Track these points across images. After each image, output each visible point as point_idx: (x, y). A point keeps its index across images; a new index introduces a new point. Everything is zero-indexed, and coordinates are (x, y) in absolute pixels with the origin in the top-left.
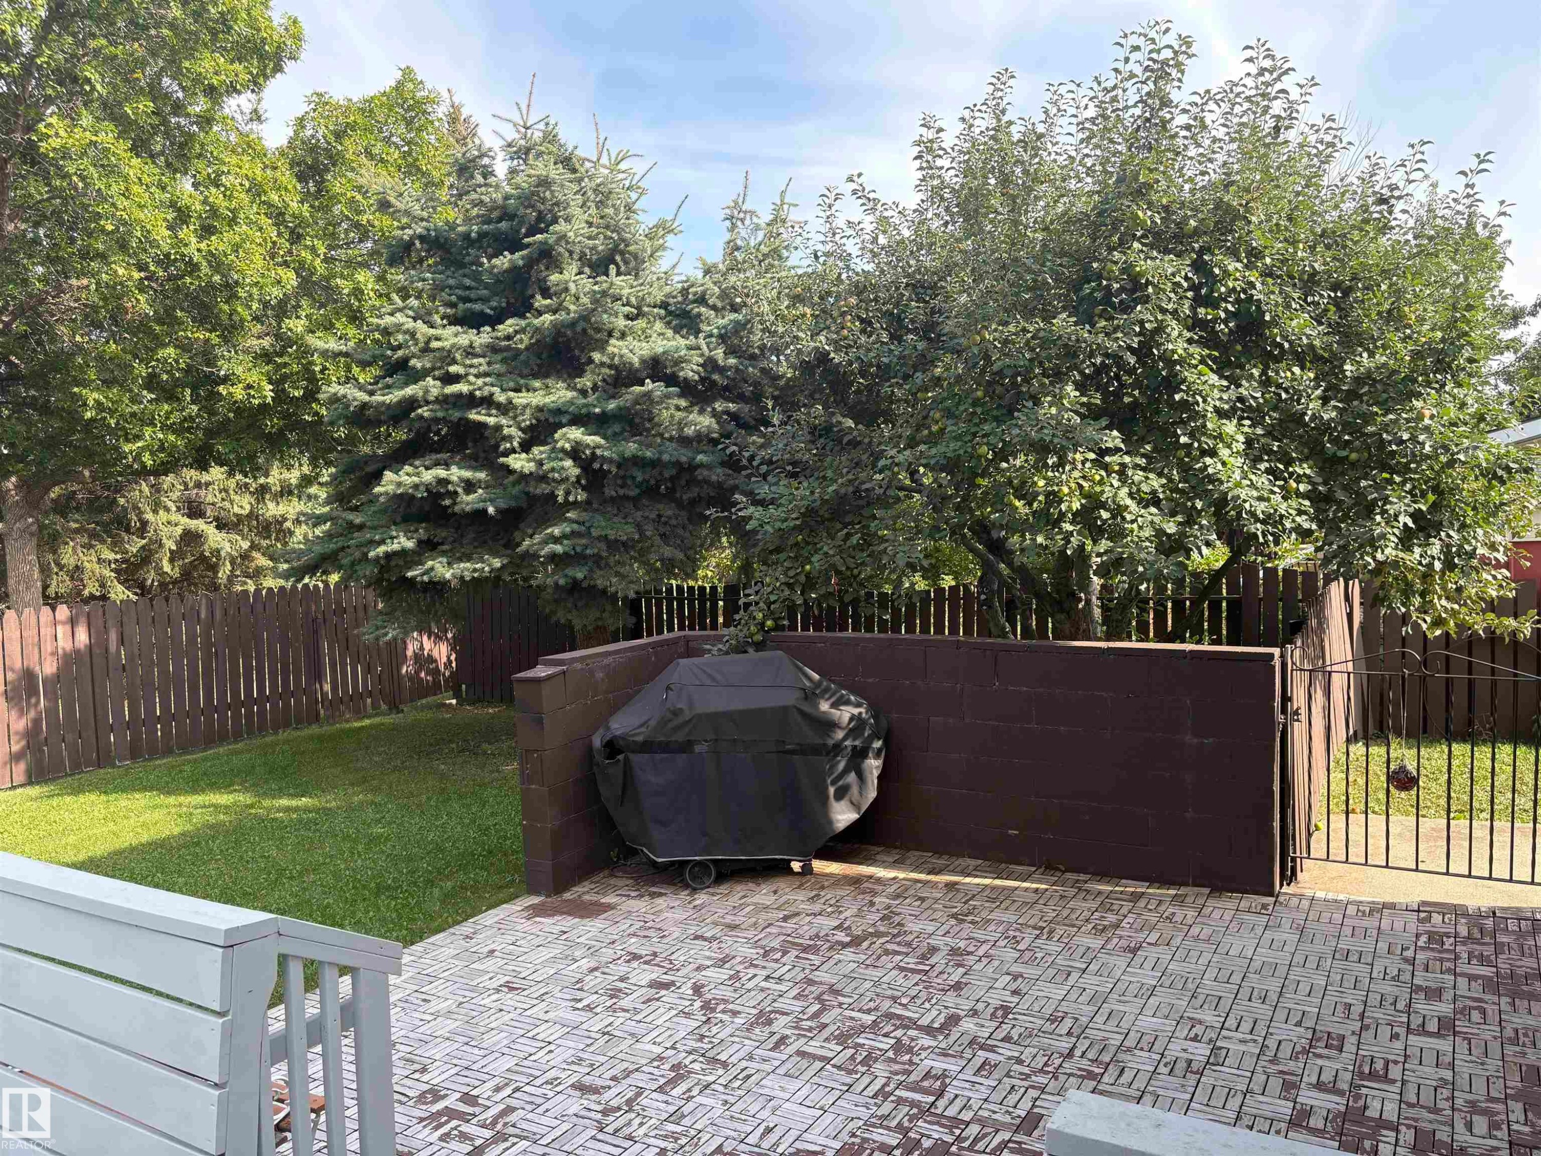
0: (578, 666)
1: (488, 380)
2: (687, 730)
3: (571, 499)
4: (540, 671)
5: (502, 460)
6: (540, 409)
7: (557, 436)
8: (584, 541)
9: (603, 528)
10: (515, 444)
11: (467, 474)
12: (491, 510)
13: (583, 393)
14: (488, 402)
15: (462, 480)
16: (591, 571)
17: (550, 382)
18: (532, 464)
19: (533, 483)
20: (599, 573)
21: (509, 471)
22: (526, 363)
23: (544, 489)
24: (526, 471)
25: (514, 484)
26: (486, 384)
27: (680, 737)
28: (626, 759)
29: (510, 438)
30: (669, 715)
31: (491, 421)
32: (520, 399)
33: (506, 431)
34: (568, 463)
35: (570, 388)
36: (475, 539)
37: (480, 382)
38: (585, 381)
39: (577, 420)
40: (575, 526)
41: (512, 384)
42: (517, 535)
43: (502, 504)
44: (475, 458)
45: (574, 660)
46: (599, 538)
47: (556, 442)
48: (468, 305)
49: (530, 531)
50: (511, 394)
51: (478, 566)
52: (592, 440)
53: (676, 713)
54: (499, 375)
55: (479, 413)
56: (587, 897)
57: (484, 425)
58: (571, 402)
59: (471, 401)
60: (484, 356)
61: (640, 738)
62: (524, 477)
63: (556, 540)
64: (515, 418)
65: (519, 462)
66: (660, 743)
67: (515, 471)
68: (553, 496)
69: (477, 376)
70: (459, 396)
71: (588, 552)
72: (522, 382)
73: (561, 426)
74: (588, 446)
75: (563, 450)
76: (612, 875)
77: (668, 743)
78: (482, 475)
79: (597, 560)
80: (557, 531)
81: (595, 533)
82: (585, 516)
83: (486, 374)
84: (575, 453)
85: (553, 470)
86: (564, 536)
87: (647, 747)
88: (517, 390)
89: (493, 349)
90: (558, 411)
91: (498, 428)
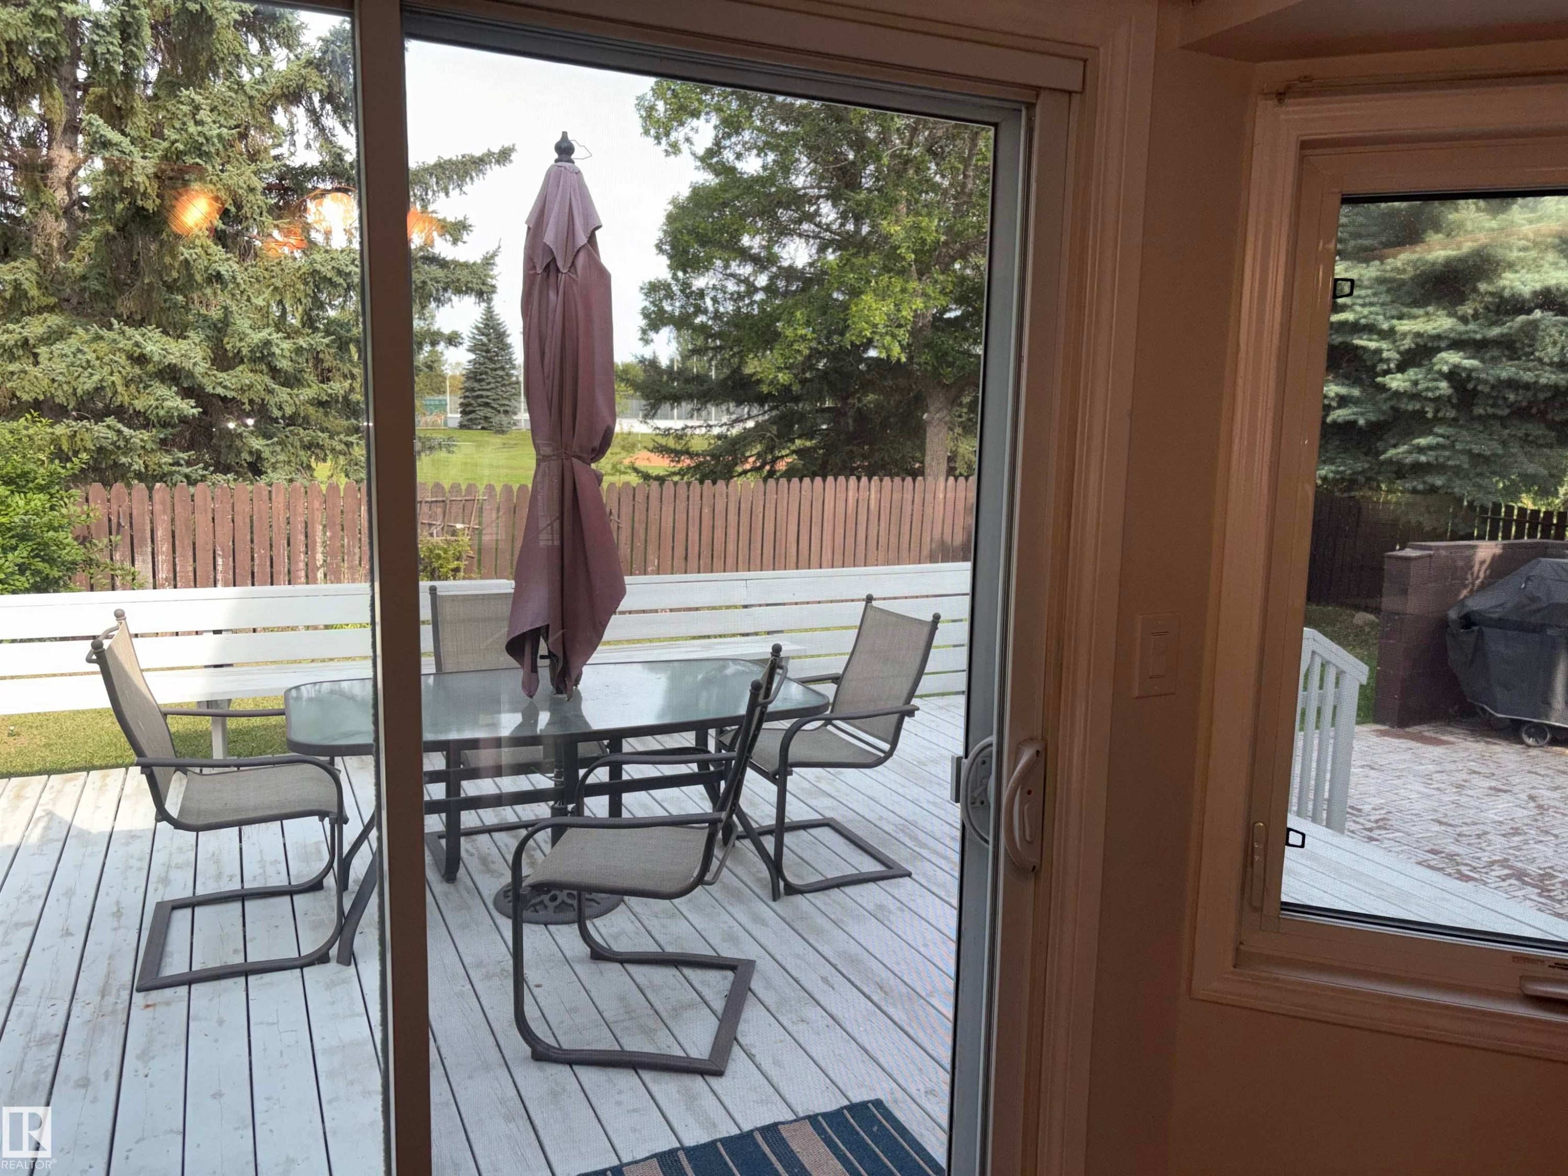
0: (1443, 553)
1: (1373, 309)
3: (1440, 415)
4: (1409, 552)
5: (1379, 379)
6: (1418, 335)
7: (1435, 360)
8: (1447, 453)
9: (1468, 442)
10: (1392, 365)
11: (1343, 390)
12: (1361, 422)
13: (1464, 320)
14: (1370, 329)
15: (1337, 395)
16: (1450, 480)
17: (1430, 309)
18: (1407, 384)
19: (1405, 400)
20: (1458, 482)
21: (1383, 388)
22: (1409, 293)
23: (1416, 406)
24: (1402, 390)
25: (1386, 400)
26: (1371, 313)
28: (1480, 631)
29: (1388, 361)
30: (1526, 601)
31: (1373, 345)
32: (1404, 326)
33: (1385, 355)
34: (1444, 385)
35: (1450, 315)
36: (1338, 447)
37: (1366, 311)
38: (1467, 309)
39: (1457, 344)
40: (1441, 440)
41: (1394, 312)
42: (1380, 445)
43: (1372, 417)
44: (1347, 377)
45: (1438, 548)
46: (1461, 452)
47: (1435, 364)
48: (1360, 241)
49: (1393, 442)
50: (1395, 322)
51: (1342, 468)
52: (1468, 363)
53: (1534, 600)
54: (1383, 304)
55: (1361, 338)
56: (1426, 734)
57: (1364, 349)
58: (1452, 330)
59: (1356, 328)
60: (1371, 288)
61: (1496, 616)
62: (1397, 394)
63: (1421, 450)
64: (1394, 342)
65: (1397, 382)
67: (1390, 389)
68: (1423, 412)
69: (1364, 305)
70: (1343, 324)
71: (1450, 463)
72: (1405, 310)
73: (1439, 350)
74: (1465, 369)
75: (1440, 372)
76: (1449, 725)
78: (1356, 392)
79: (1457, 471)
80: (1422, 441)
81: (1459, 446)
82: (1450, 431)
83: (1372, 304)
84: (1453, 375)
85: (1427, 389)
86: (1430, 448)
88: (1400, 318)
89: (1380, 281)
90: (1439, 337)
91: (1379, 351)
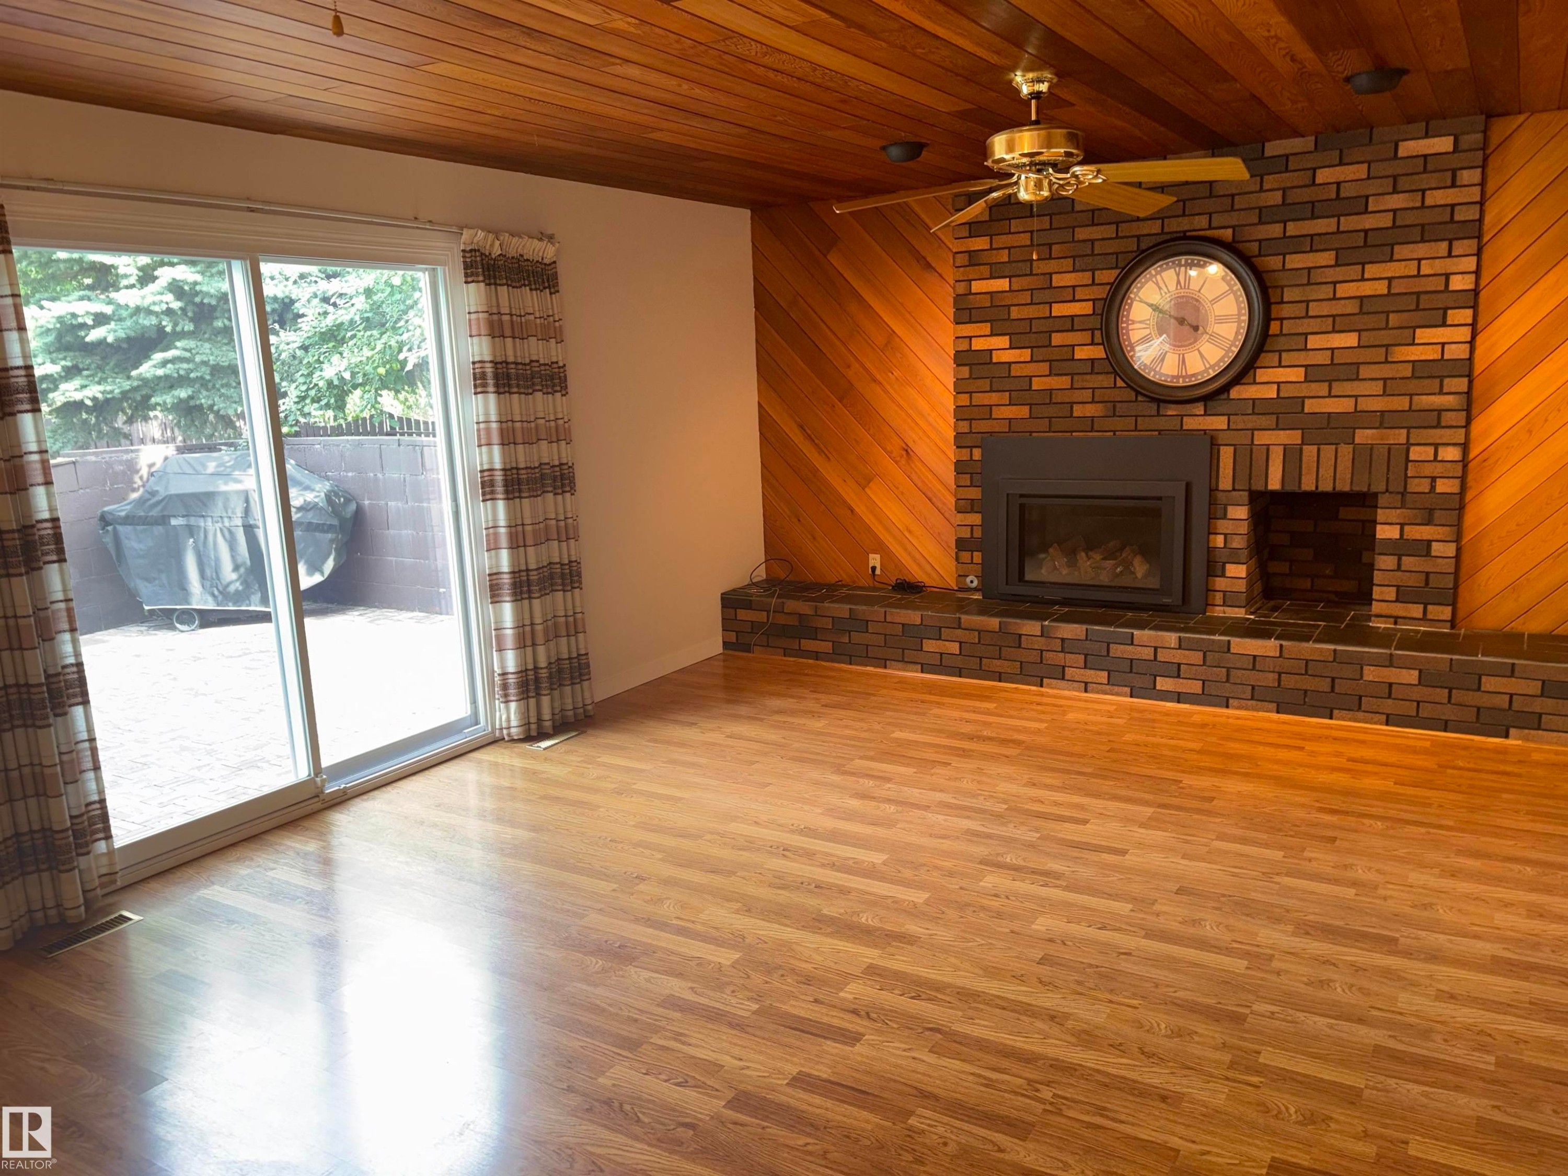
2: (159, 508)
12: (111, 340)
23: (153, 320)
27: (154, 513)
28: (115, 529)
30: (148, 496)
43: (119, 334)
53: (153, 494)
61: (123, 514)
63: (165, 363)
66: (140, 517)
68: (161, 327)
77: (147, 517)
81: (198, 359)
87: (129, 520)
